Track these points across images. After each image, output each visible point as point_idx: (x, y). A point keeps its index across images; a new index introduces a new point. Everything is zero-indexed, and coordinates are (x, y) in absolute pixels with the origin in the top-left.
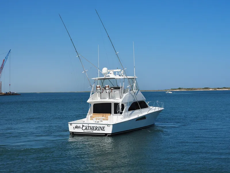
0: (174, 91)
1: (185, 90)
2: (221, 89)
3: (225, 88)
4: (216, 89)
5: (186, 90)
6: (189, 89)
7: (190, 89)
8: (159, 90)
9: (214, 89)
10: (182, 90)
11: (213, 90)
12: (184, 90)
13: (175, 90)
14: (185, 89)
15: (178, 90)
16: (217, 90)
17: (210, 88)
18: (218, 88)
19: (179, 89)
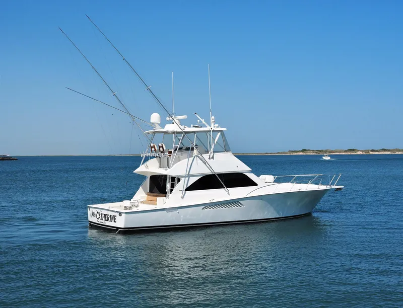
0: (294, 154)
1: (314, 154)
2: (377, 151)
3: (384, 150)
4: (368, 151)
5: (316, 153)
6: (320, 151)
7: (322, 151)
8: (267, 153)
9: (366, 151)
10: (309, 154)
11: (364, 153)
12: (312, 154)
13: (296, 154)
14: (313, 151)
15: (301, 153)
16: (371, 153)
17: (359, 151)
18: (373, 151)
19: (304, 150)
